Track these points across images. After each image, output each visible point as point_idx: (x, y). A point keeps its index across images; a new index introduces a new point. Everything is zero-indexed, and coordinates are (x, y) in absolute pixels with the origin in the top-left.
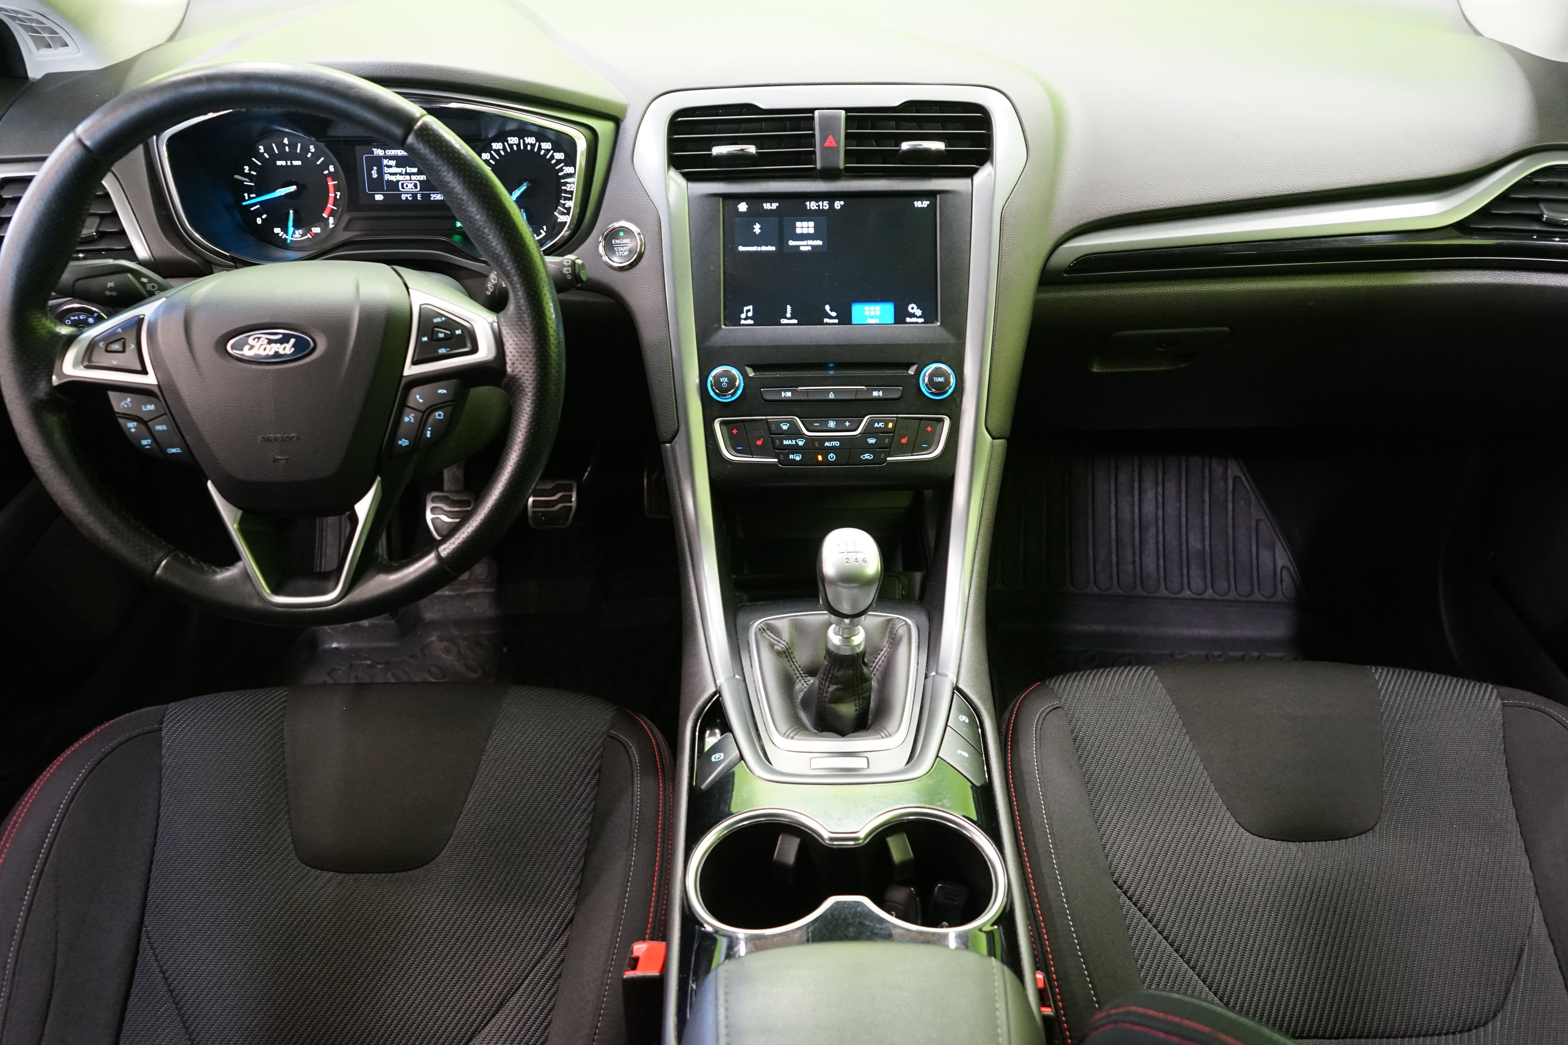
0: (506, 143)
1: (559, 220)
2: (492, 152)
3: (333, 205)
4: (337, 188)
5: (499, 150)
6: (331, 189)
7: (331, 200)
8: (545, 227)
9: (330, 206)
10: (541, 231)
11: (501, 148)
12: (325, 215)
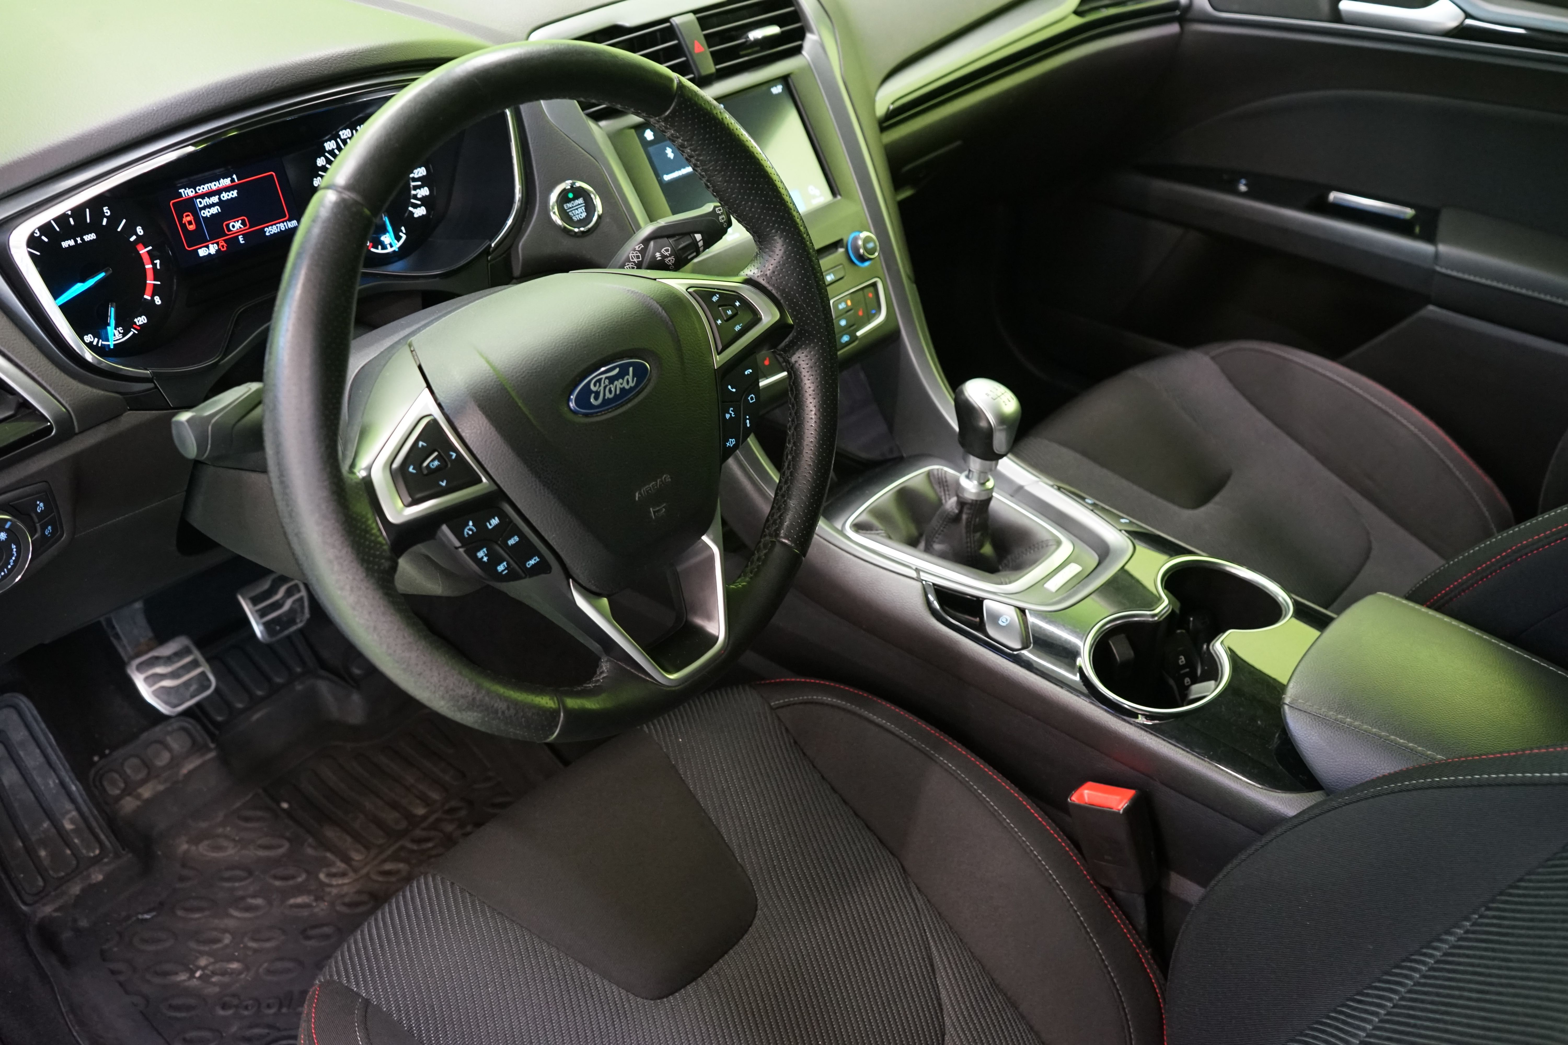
0: (338, 140)
1: (416, 216)
2: (327, 154)
3: (155, 280)
4: (152, 256)
5: (333, 149)
6: (146, 258)
7: (150, 274)
8: (403, 228)
9: (150, 282)
10: (401, 234)
11: (335, 147)
12: (146, 297)
